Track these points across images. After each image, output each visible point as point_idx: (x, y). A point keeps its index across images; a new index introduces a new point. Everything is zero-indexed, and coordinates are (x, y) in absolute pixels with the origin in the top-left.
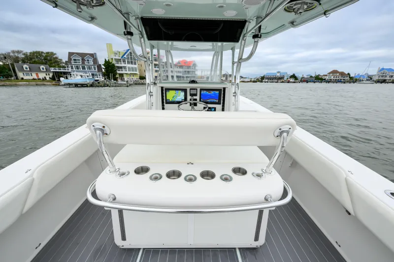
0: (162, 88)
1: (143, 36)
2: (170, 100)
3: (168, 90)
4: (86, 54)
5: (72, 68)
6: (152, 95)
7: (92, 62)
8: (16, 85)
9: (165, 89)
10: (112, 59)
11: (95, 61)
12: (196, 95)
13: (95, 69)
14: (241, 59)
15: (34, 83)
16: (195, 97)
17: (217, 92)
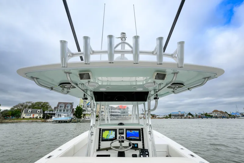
0: (100, 129)
1: (93, 99)
2: (105, 138)
3: (104, 130)
4: (68, 103)
5: (57, 111)
6: (93, 135)
7: (70, 107)
8: (20, 122)
9: (102, 130)
10: (82, 105)
11: (72, 106)
12: (123, 133)
13: (70, 111)
14: (150, 109)
15: (31, 121)
16: (122, 135)
17: (138, 131)
